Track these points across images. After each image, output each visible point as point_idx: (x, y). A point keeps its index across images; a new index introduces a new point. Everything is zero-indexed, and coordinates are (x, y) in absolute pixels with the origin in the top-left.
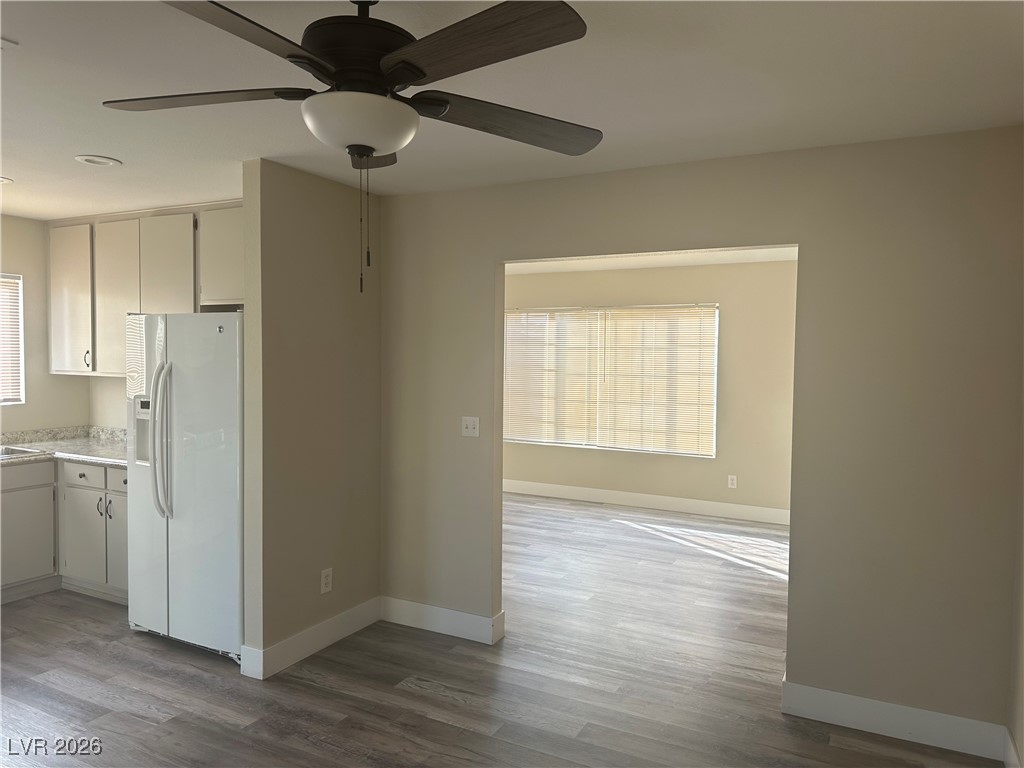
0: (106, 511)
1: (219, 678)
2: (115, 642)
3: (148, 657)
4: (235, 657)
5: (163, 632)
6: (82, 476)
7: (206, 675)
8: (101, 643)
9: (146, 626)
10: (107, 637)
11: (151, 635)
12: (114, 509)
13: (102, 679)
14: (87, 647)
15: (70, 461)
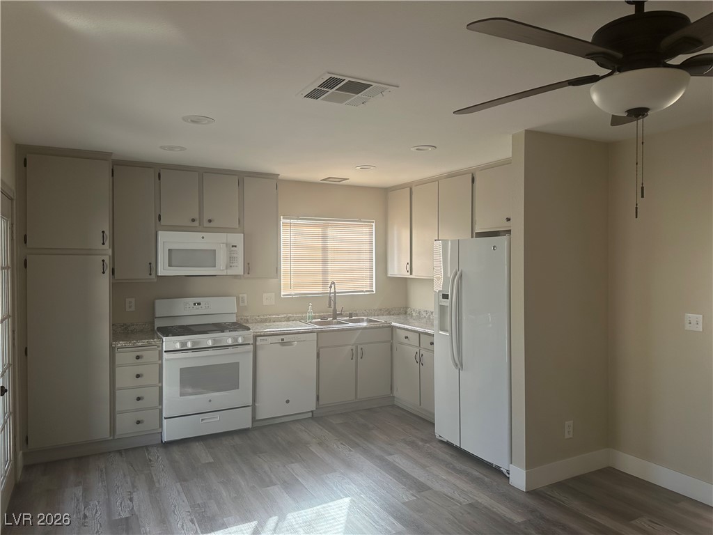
0: (420, 361)
1: (495, 483)
2: (428, 445)
3: (448, 458)
4: (505, 471)
5: (456, 443)
6: (406, 337)
7: (486, 479)
8: (420, 443)
9: (446, 438)
10: (422, 440)
11: (449, 445)
12: (424, 360)
13: (424, 467)
14: (412, 444)
15: (400, 328)
